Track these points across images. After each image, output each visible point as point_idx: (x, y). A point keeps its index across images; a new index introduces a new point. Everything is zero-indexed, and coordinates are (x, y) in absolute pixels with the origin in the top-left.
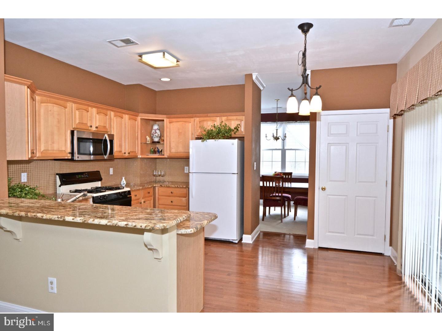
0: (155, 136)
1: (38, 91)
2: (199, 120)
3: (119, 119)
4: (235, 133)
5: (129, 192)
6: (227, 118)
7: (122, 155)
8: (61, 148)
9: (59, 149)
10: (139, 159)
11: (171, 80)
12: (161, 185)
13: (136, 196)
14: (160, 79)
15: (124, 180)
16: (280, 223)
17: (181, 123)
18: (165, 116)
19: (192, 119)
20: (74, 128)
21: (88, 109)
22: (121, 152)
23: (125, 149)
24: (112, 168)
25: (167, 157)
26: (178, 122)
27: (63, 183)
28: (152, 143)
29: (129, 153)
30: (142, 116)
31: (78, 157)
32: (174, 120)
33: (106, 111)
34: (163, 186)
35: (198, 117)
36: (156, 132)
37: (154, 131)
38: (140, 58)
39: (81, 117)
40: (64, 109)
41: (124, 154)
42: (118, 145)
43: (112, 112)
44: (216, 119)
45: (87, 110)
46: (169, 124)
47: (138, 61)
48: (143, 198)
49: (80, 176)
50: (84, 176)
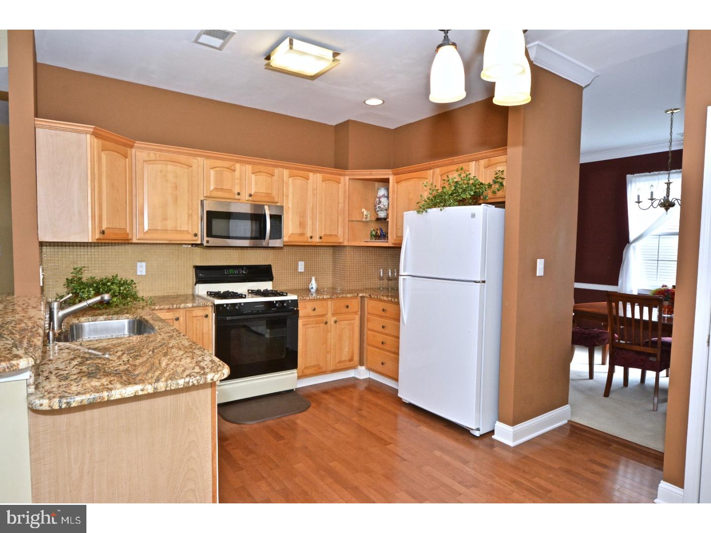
0: (378, 209)
1: (137, 143)
2: (440, 171)
3: (299, 181)
4: (494, 192)
5: (295, 303)
6: (489, 160)
7: (305, 240)
8: (180, 227)
9: (176, 228)
10: (348, 249)
11: (384, 102)
12: (370, 295)
13: (314, 310)
14: (365, 102)
15: (313, 281)
16: (649, 411)
17: (412, 182)
18: (390, 171)
19: (428, 171)
20: (205, 197)
21: (235, 167)
22: (302, 234)
23: (313, 230)
24: (303, 263)
25: (393, 246)
26: (408, 180)
27: (200, 280)
28: (376, 220)
29: (321, 238)
30: (353, 175)
31: (208, 242)
32: (403, 176)
33: (273, 168)
34: (372, 297)
35: (438, 167)
36: (380, 202)
37: (378, 199)
38: (267, 62)
39: (219, 179)
40: (188, 169)
41: (310, 240)
42: (298, 223)
43: (285, 170)
44: (469, 165)
45: (233, 168)
46: (396, 184)
47: (265, 68)
48: (334, 314)
49: (231, 271)
50: (239, 272)
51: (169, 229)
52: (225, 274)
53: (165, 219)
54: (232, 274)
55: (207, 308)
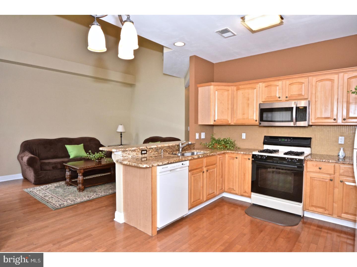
7: (330, 121)
9: (248, 117)
24: (343, 138)
29: (344, 119)
31: (260, 124)
39: (269, 92)
40: (254, 90)
42: (323, 110)
43: (313, 78)
49: (283, 140)
50: (287, 140)
51: (245, 118)
52: (279, 141)
53: (244, 114)
54: (283, 141)
55: (250, 155)
